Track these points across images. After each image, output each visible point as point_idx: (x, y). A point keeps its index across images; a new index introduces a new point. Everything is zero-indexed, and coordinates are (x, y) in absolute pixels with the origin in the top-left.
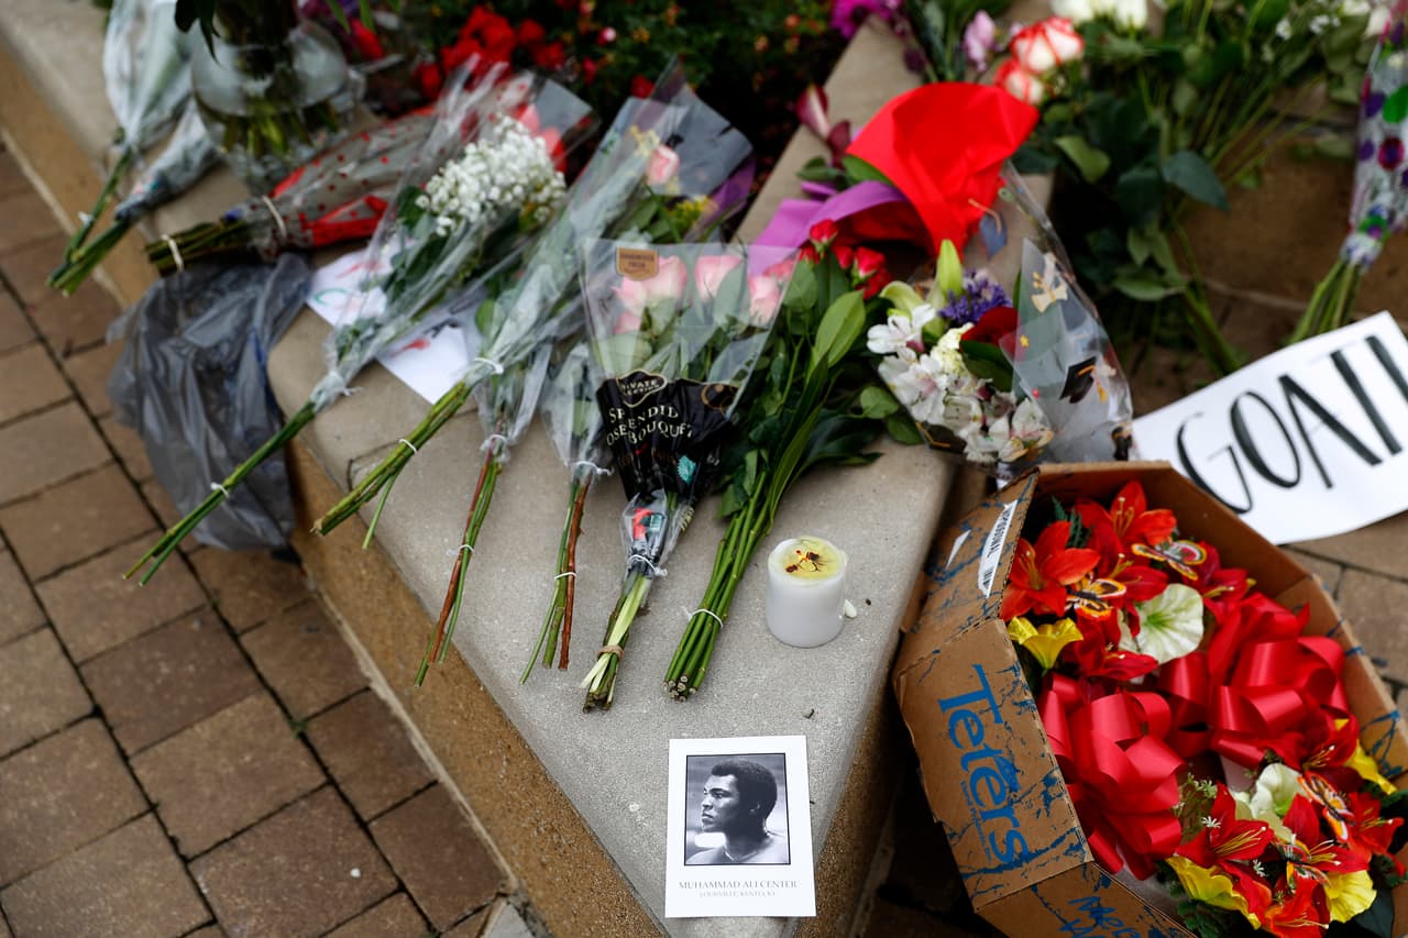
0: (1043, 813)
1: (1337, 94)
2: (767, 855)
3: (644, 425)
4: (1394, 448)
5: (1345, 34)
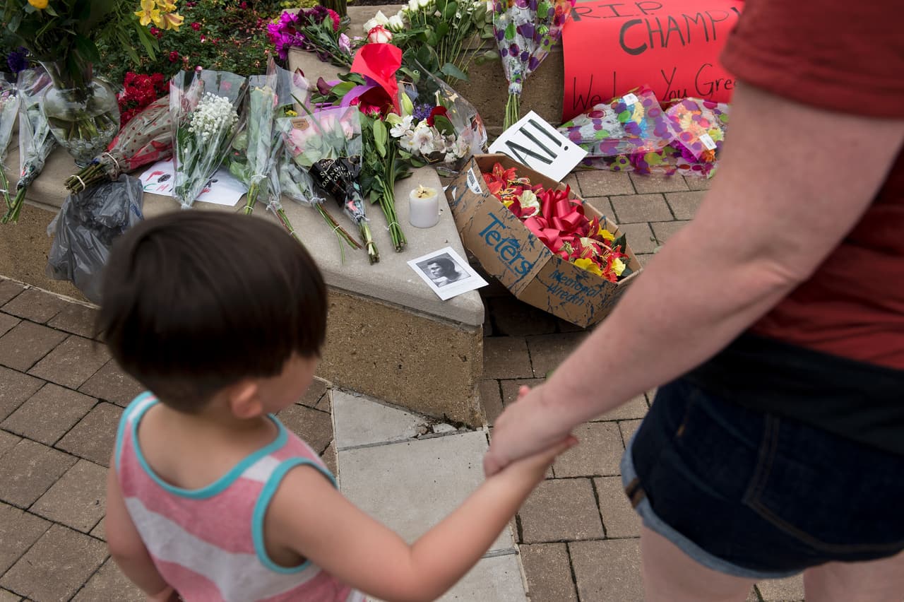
0: (532, 248)
1: (484, 36)
2: (461, 277)
3: (334, 175)
4: (554, 156)
5: (480, 13)
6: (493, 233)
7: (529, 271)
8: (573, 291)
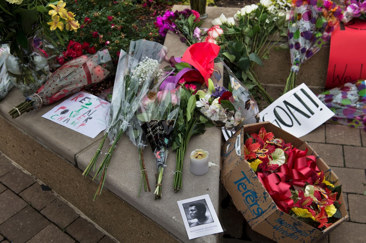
0: (265, 201)
1: (282, 35)
2: (208, 221)
4: (312, 113)
5: (281, 20)
6: (242, 184)
7: (261, 215)
8: (291, 231)
